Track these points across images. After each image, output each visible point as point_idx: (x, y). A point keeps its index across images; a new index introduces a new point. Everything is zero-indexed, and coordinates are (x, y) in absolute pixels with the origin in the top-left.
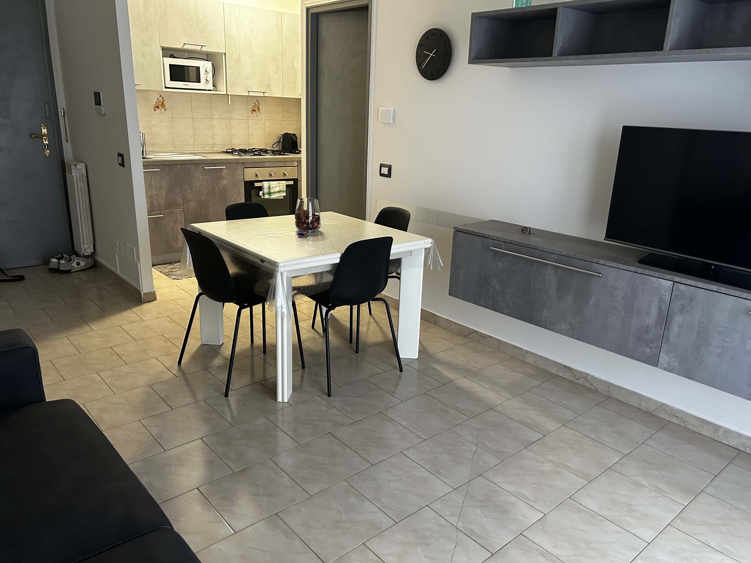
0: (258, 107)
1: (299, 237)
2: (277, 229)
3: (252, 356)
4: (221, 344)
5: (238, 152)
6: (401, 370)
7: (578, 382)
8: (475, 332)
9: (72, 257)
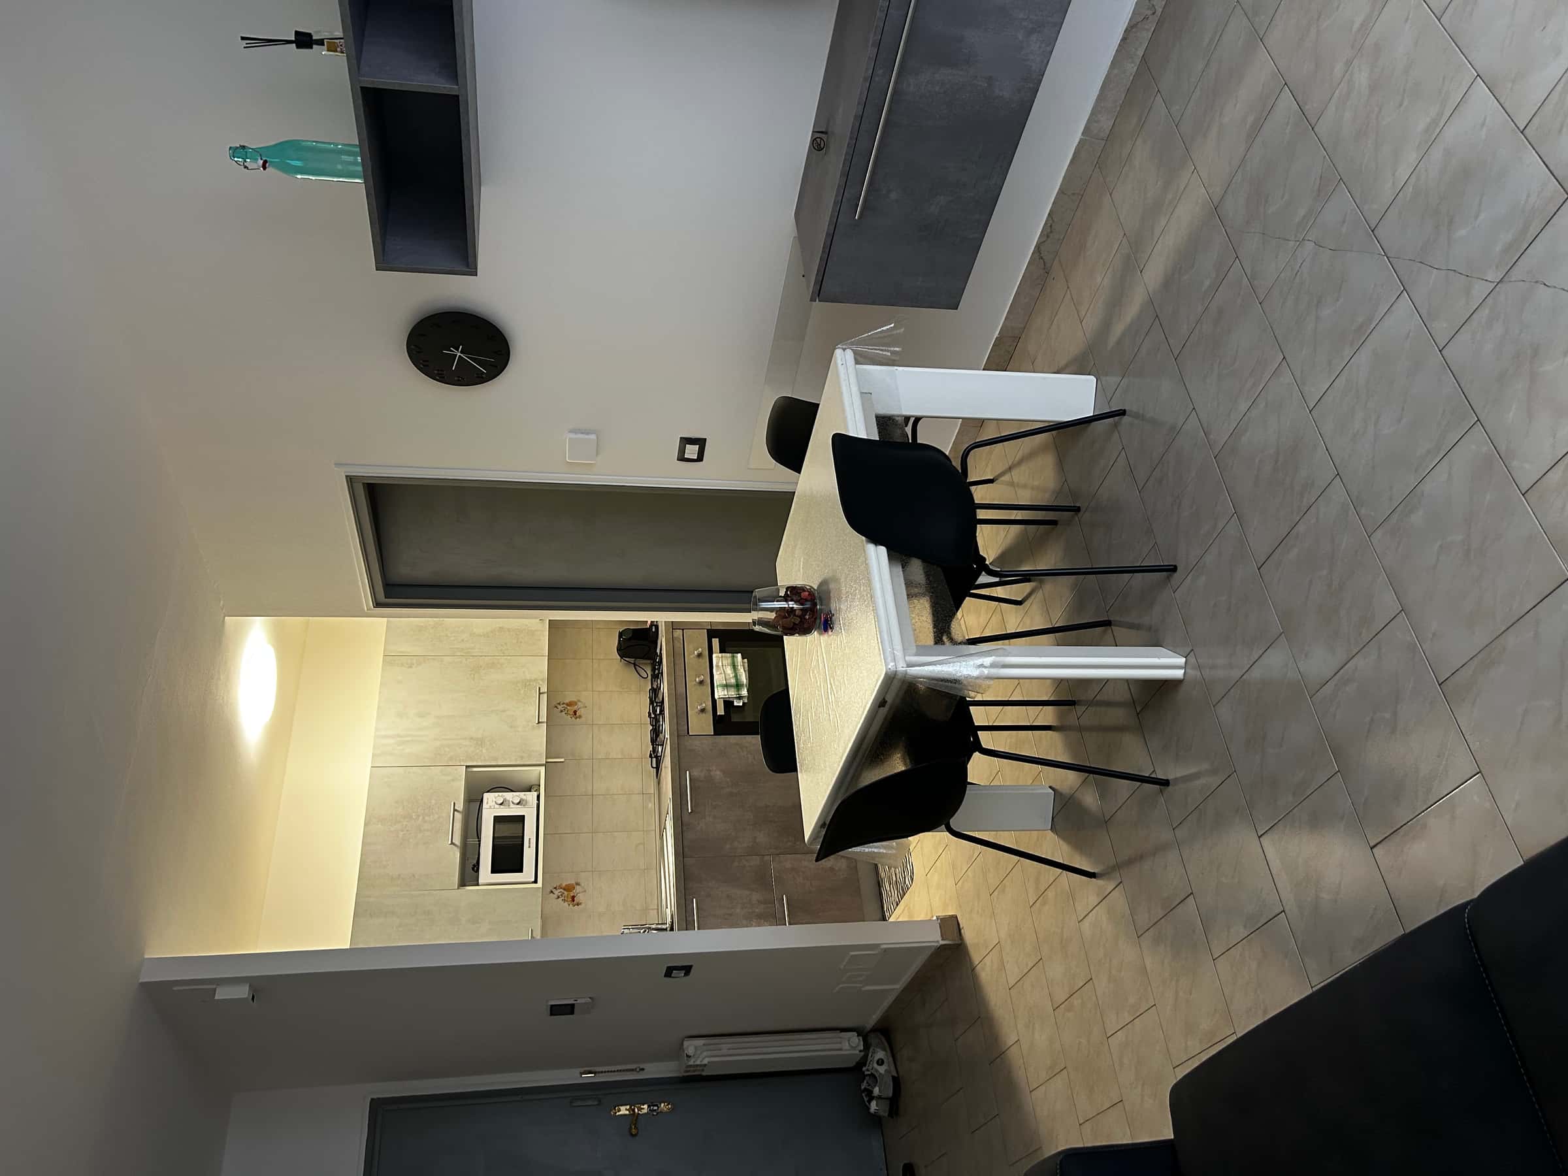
0: (567, 705)
1: (831, 628)
2: (815, 672)
3: (1080, 729)
4: (1051, 791)
5: (656, 745)
6: (1122, 413)
7: (1161, 10)
8: (1038, 247)
9: (866, 1073)
